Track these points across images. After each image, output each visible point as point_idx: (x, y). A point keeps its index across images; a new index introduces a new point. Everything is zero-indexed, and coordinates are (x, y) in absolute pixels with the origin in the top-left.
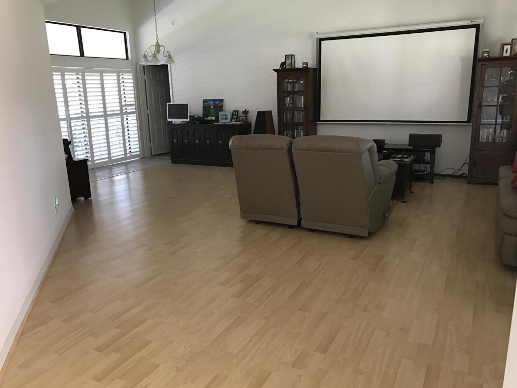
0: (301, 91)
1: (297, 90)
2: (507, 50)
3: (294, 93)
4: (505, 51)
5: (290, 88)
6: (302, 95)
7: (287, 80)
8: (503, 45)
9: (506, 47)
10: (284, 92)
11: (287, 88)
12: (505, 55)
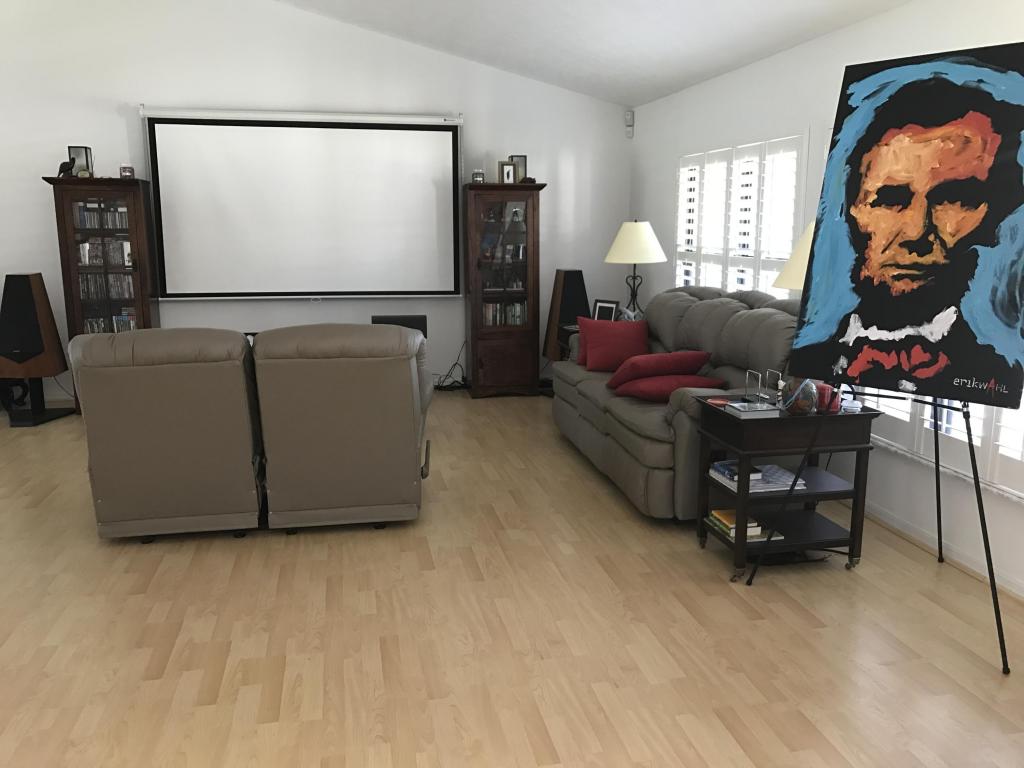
0: (122, 231)
1: (110, 227)
2: (508, 174)
3: (103, 234)
4: (505, 176)
5: (92, 222)
6: (126, 239)
7: (81, 204)
8: (502, 165)
9: (507, 169)
10: (76, 231)
11: (83, 221)
12: (506, 181)
